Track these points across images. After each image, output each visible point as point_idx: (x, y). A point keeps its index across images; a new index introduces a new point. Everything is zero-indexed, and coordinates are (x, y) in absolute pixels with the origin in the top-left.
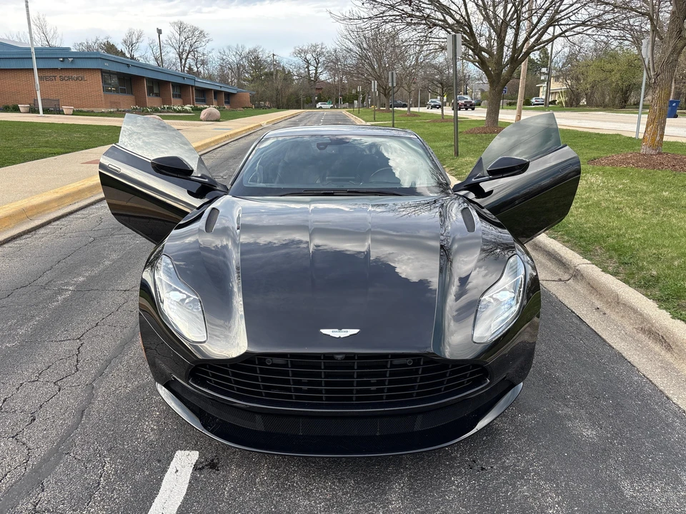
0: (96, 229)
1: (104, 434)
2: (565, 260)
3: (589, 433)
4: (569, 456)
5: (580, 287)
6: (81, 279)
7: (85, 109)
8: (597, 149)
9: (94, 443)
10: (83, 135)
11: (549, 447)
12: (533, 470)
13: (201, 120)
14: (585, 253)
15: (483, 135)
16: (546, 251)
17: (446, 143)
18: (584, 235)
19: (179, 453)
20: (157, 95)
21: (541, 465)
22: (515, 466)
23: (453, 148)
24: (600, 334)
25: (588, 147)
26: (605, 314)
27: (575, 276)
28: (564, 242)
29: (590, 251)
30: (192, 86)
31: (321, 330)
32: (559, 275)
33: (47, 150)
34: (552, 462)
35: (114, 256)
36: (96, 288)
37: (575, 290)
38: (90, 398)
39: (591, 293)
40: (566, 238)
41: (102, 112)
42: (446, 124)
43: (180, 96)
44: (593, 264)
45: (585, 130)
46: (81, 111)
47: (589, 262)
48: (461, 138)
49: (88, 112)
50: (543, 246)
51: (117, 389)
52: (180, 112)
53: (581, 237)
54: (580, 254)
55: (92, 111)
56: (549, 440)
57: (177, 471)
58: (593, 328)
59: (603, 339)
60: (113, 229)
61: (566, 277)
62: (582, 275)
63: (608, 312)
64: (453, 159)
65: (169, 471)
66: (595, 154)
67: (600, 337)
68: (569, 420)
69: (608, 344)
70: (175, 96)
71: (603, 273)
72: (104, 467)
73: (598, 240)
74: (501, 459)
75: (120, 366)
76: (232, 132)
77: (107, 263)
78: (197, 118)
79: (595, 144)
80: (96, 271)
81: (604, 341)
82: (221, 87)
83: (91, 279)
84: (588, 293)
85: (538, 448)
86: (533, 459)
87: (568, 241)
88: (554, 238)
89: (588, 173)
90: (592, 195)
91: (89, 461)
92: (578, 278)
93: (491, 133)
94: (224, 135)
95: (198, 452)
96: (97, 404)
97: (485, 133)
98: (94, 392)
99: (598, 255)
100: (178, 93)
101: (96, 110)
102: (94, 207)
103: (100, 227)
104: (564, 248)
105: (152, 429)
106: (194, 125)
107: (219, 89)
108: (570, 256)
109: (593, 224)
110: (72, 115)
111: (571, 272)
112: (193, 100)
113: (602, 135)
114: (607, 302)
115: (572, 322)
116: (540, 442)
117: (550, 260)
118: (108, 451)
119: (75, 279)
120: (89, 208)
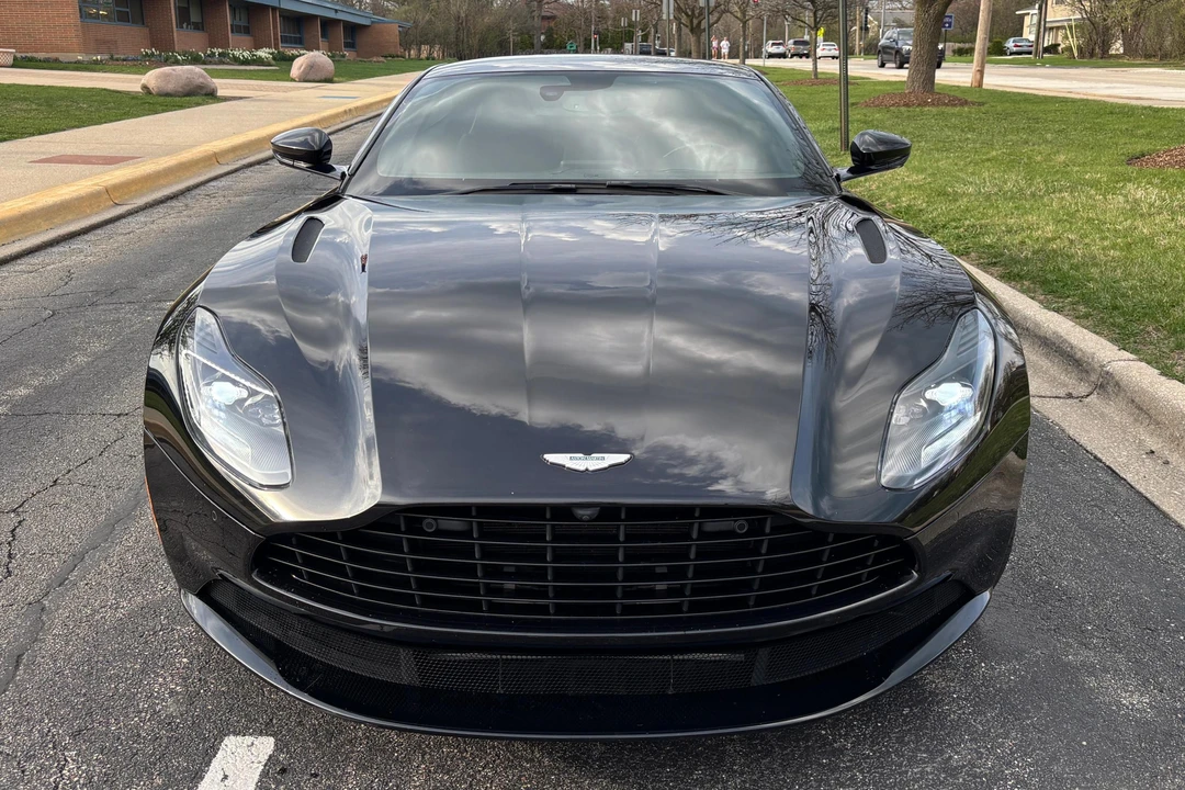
0: (58, 293)
1: (67, 703)
2: (1079, 355)
3: (1134, 700)
4: (1091, 747)
5: (1113, 410)
6: (23, 391)
7: (41, 55)
8: (1148, 136)
9: (42, 721)
10: (34, 107)
11: (1048, 728)
12: (1012, 774)
13: (293, 80)
14: (1124, 339)
15: (903, 109)
16: (1039, 337)
17: (823, 125)
18: (1120, 302)
19: (231, 742)
20: (198, 27)
21: (1030, 765)
22: (974, 766)
23: (837, 134)
24: (1157, 503)
25: (1130, 133)
26: (1167, 463)
27: (1102, 386)
28: (1078, 318)
29: (1135, 335)
30: (274, 9)
31: (547, 456)
32: (1065, 385)
34: (1054, 759)
35: (97, 346)
36: (54, 409)
37: (1102, 415)
38: (36, 632)
39: (1136, 420)
40: (1082, 309)
41: (78, 62)
42: (821, 88)
43: (247, 31)
44: (1141, 360)
45: (1121, 101)
46: (31, 60)
47: (1132, 356)
48: (854, 114)
49: (47, 60)
50: (1031, 326)
51: (95, 612)
52: (246, 62)
53: (1115, 308)
54: (1113, 341)
55: (56, 60)
56: (1047, 715)
57: (226, 777)
58: (1142, 490)
59: (1163, 513)
60: (97, 293)
61: (1083, 389)
62: (1117, 384)
63: (1174, 458)
64: (837, 156)
65: (208, 777)
66: (1139, 148)
67: (1157, 508)
68: (1092, 674)
69: (1176, 522)
70: (236, 29)
71: (1163, 378)
72: (62, 769)
73: (1153, 312)
74: (942, 752)
75: (103, 565)
76: (359, 103)
77: (81, 360)
78: (284, 75)
79: (1143, 127)
80: (56, 376)
81: (1166, 516)
82: (336, 11)
83: (45, 392)
84: (1128, 420)
85: (1023, 730)
86: (1012, 753)
87: (1086, 316)
88: (1058, 311)
89: (1130, 181)
90: (1139, 223)
91: (29, 758)
92: (1110, 389)
93: (919, 105)
94: (341, 109)
95: (272, 740)
96: (50, 643)
97: (906, 105)
98: (44, 618)
99: (1151, 343)
100: (243, 23)
101: (63, 57)
102: (55, 249)
103: (67, 289)
104: (1078, 328)
105: (172, 693)
106: (277, 90)
107: (332, 15)
108: (1091, 344)
109: (1141, 281)
110: (12, 66)
111: (1093, 378)
112: (276, 39)
113: (1157, 110)
114: (1173, 439)
115: (1098, 480)
116: (1028, 718)
117: (1047, 355)
118: (73, 736)
119: (9, 392)
120: (43, 253)
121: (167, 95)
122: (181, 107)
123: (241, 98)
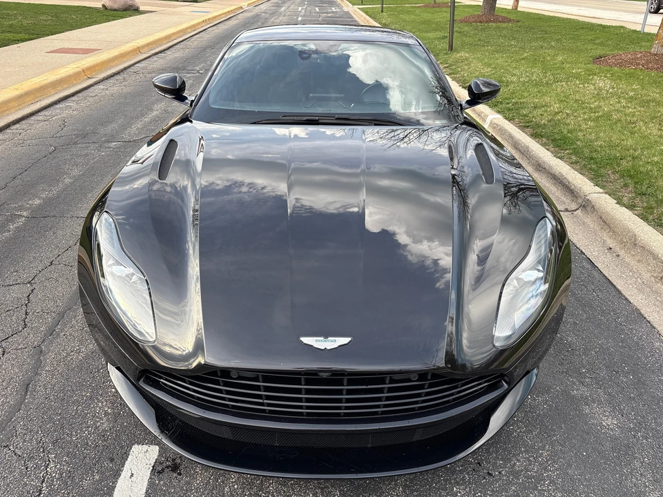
0: (58, 135)
1: (50, 418)
2: (573, 187)
3: (609, 421)
4: (588, 456)
5: (589, 220)
6: (37, 202)
8: (602, 44)
9: (37, 432)
10: (50, 18)
11: (565, 442)
12: (548, 476)
14: (597, 179)
15: (479, 24)
16: (551, 174)
17: (439, 34)
18: (594, 155)
19: (136, 449)
21: (556, 470)
22: (527, 470)
23: (447, 40)
24: (615, 283)
25: (592, 41)
26: (618, 256)
27: (584, 206)
28: (572, 164)
29: (602, 176)
31: (302, 339)
32: (565, 203)
33: (10, 36)
34: (569, 466)
35: (76, 172)
36: (52, 214)
37: (584, 223)
38: (37, 367)
39: (602, 228)
40: (574, 158)
42: (438, 9)
44: (606, 193)
47: (601, 190)
48: (455, 34)
50: (547, 168)
51: (68, 355)
53: (592, 159)
54: (591, 179)
56: (564, 433)
57: (132, 475)
58: (606, 275)
59: (618, 290)
60: (77, 136)
61: (573, 206)
62: (593, 207)
63: (622, 253)
64: (447, 54)
65: (123, 474)
66: (599, 52)
67: (615, 287)
68: (587, 404)
69: (624, 296)
71: (618, 206)
72: (47, 467)
73: (612, 162)
74: (510, 460)
75: (74, 322)
76: (210, 16)
77: (67, 181)
79: (599, 38)
80: (55, 191)
81: (620, 292)
83: (49, 202)
84: (597, 228)
85: (552, 444)
86: (547, 461)
87: (576, 163)
88: (561, 158)
89: (595, 75)
90: (602, 104)
91: (31, 458)
92: (588, 209)
93: (487, 22)
94: (201, 20)
95: (157, 448)
96: (44, 376)
97: (480, 22)
98: (42, 358)
99: (611, 182)
102: (58, 106)
103: (62, 133)
104: (573, 171)
105: (106, 414)
106: (170, 6)
108: (579, 182)
109: (604, 141)
111: (580, 201)
113: (605, 27)
114: (621, 242)
115: (583, 267)
116: (555, 435)
117: (555, 184)
118: (54, 444)
119: (30, 202)
120: (52, 108)
121: (115, 10)
122: (122, 17)
123: (152, 12)
